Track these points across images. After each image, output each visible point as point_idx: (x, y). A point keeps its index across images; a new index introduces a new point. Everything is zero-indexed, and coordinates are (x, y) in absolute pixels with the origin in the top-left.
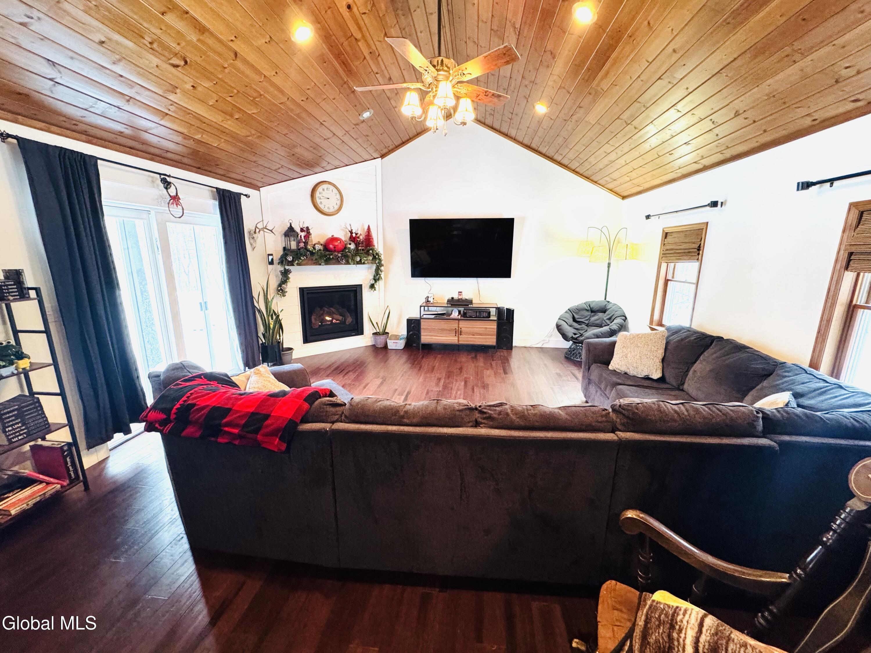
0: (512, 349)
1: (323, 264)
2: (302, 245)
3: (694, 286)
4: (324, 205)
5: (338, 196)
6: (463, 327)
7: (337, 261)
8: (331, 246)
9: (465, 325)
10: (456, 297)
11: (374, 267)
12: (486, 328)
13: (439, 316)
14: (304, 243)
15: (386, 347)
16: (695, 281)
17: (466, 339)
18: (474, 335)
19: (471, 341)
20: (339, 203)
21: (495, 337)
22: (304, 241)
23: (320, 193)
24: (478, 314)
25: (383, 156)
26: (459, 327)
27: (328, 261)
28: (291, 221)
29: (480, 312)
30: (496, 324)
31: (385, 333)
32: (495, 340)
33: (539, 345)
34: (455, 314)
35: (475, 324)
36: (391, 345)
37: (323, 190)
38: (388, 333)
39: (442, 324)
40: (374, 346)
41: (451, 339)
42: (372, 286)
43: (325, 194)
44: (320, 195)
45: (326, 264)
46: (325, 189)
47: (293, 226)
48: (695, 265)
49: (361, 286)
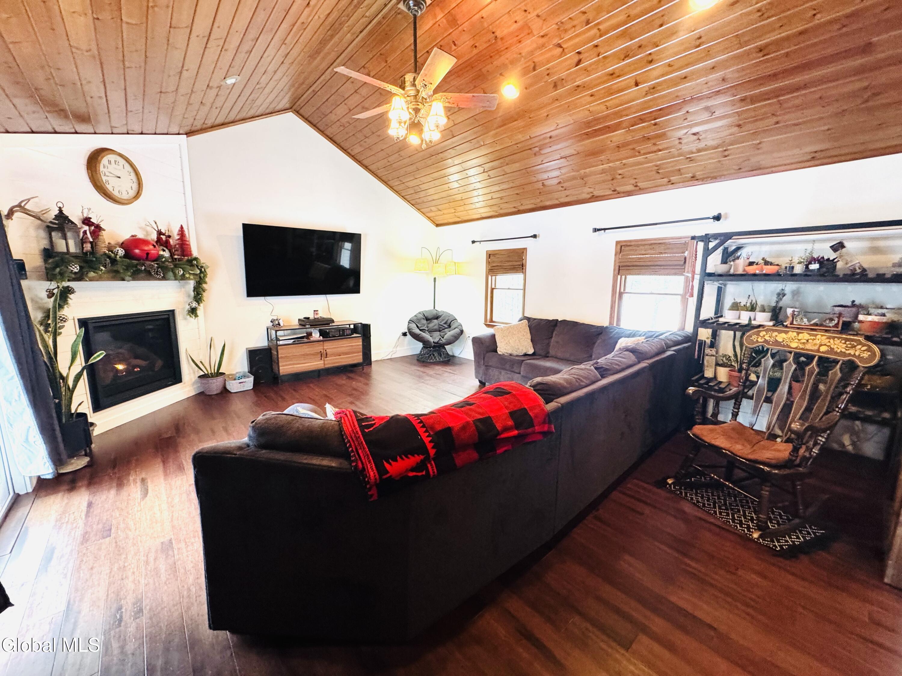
0: (371, 364)
1: (127, 278)
2: (88, 247)
3: (522, 291)
4: (112, 185)
5: (133, 176)
6: (327, 349)
7: (149, 275)
8: (137, 251)
9: (331, 346)
10: (312, 317)
11: (191, 284)
12: (352, 346)
13: (298, 341)
14: (91, 243)
15: (225, 391)
16: (522, 287)
17: (332, 362)
18: (340, 355)
19: (337, 363)
20: (135, 186)
21: (361, 354)
22: (91, 240)
23: (104, 167)
24: (341, 332)
25: (189, 134)
26: (324, 349)
27: (136, 275)
28: (60, 205)
29: (343, 330)
30: (361, 340)
31: (219, 374)
32: (361, 357)
33: (389, 357)
34: (316, 335)
35: (341, 343)
36: (234, 387)
37: (110, 162)
38: (224, 374)
39: (305, 349)
40: (201, 394)
41: (316, 364)
42: (193, 311)
43: (112, 168)
44: (105, 170)
45: (134, 279)
46: (113, 162)
47: (66, 212)
48: (519, 277)
49: (173, 312)
